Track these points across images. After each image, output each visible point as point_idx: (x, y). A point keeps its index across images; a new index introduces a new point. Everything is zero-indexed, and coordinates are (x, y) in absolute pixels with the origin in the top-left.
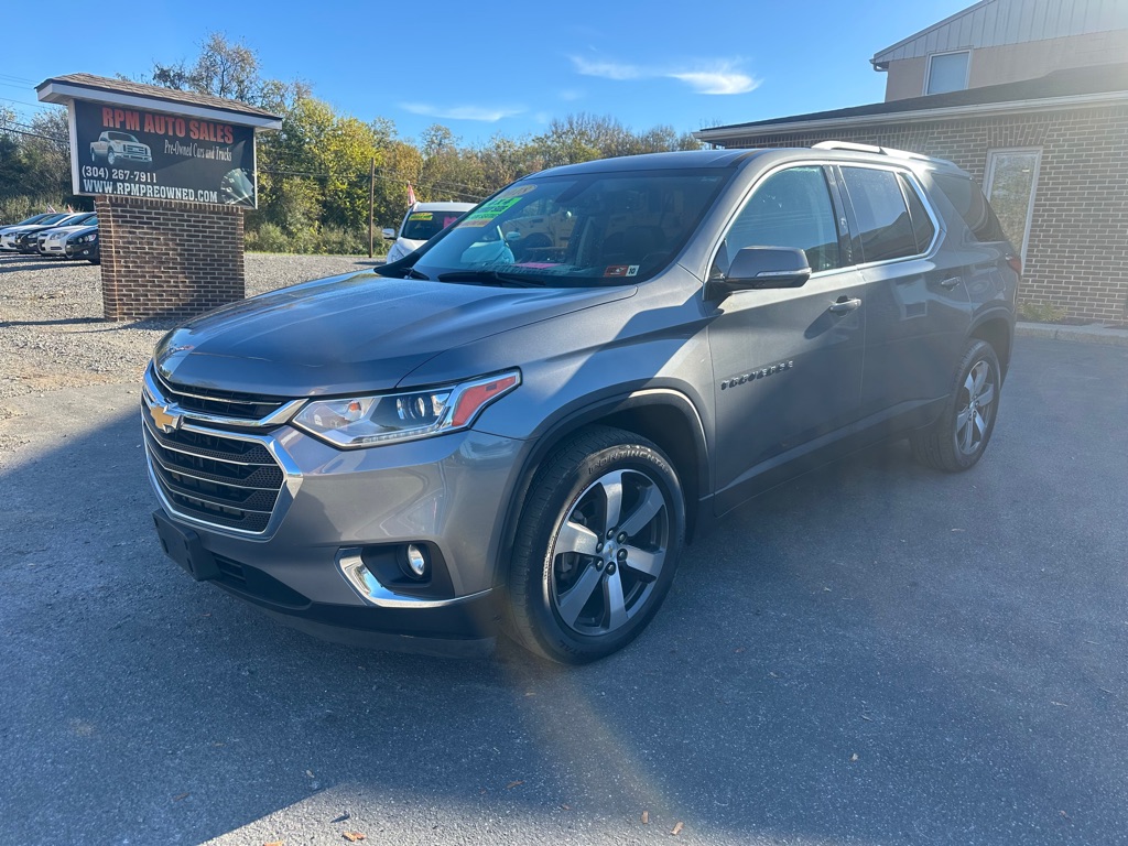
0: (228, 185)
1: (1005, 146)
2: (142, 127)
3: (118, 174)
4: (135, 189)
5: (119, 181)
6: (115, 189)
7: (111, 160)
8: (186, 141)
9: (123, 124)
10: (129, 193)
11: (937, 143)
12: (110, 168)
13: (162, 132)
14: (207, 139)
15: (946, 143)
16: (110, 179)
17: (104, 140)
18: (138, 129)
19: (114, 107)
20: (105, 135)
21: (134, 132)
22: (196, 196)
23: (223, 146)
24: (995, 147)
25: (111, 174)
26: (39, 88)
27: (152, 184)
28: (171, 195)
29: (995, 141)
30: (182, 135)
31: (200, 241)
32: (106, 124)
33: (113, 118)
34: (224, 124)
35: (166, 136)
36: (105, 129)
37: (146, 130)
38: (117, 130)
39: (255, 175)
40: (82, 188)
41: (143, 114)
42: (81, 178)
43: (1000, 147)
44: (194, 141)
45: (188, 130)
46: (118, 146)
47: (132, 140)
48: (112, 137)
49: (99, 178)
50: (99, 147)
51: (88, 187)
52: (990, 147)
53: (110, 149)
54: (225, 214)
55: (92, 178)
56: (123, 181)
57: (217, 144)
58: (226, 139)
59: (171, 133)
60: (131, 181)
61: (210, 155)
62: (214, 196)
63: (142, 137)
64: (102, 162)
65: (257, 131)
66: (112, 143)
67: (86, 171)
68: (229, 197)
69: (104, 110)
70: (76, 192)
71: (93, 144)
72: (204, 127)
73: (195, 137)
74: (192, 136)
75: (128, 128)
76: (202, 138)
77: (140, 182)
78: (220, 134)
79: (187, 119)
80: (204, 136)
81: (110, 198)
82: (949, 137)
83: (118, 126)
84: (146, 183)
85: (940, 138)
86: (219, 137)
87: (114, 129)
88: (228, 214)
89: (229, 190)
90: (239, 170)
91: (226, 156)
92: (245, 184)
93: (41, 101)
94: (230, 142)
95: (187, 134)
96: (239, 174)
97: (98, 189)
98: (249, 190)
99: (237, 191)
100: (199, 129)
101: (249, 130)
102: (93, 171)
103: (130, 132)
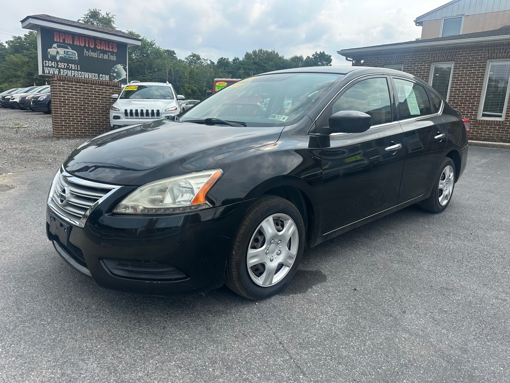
0: (114, 72)
1: (496, 58)
2: (73, 42)
3: (61, 65)
4: (69, 73)
5: (61, 68)
6: (59, 72)
7: (58, 58)
8: (94, 50)
9: (64, 40)
10: (67, 75)
11: (461, 56)
12: (57, 62)
13: (83, 45)
14: (105, 49)
15: (466, 56)
16: (57, 67)
17: (55, 48)
18: (71, 43)
19: (59, 31)
20: (55, 45)
21: (69, 45)
22: (99, 77)
23: (112, 53)
24: (491, 58)
25: (58, 65)
26: (22, 21)
27: (78, 71)
28: (87, 76)
29: (491, 56)
30: (93, 47)
31: (100, 100)
32: (55, 40)
33: (59, 37)
34: (113, 42)
35: (85, 47)
36: (55, 42)
37: (75, 44)
38: (61, 43)
39: (127, 68)
40: (43, 72)
41: (74, 35)
42: (43, 66)
43: (494, 58)
44: (98, 50)
45: (95, 45)
46: (61, 51)
47: (68, 48)
48: (59, 46)
49: (52, 67)
50: (52, 51)
51: (46, 71)
52: (489, 58)
53: (58, 52)
54: (113, 86)
55: (48, 66)
56: (64, 69)
57: (109, 52)
58: (114, 49)
59: (87, 46)
60: (67, 69)
61: (106, 57)
62: (107, 77)
63: (74, 47)
64: (53, 59)
65: (129, 46)
66: (59, 50)
67: (46, 63)
68: (115, 78)
69: (55, 32)
70: (40, 73)
71: (49, 50)
72: (103, 43)
73: (99, 48)
74: (97, 47)
75: (66, 42)
76: (102, 49)
77: (72, 70)
78: (111, 47)
79: (95, 39)
81: (57, 77)
82: (468, 53)
83: (61, 41)
84: (75, 70)
85: (463, 54)
88: (114, 86)
89: (115, 75)
90: (120, 65)
91: (113, 58)
92: (122, 71)
93: (23, 28)
94: (116, 51)
95: (95, 46)
96: (120, 67)
97: (52, 72)
98: (124, 75)
99: (119, 75)
100: (101, 44)
101: (124, 45)
102: (49, 63)
103: (67, 44)
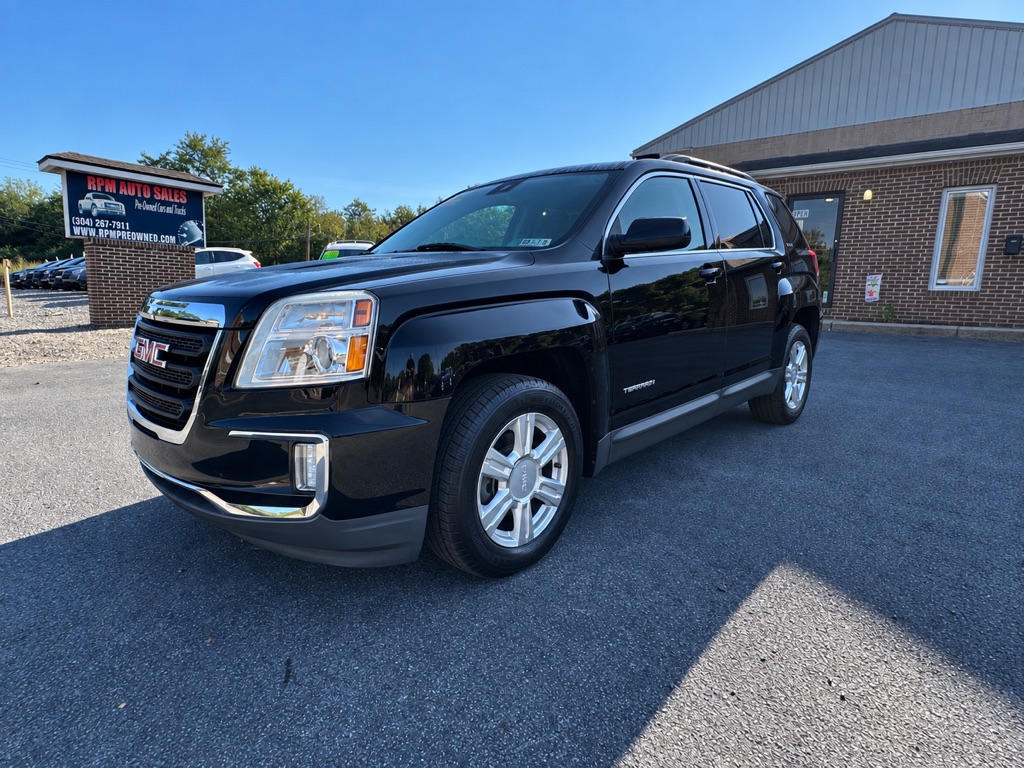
0: (183, 231)
2: (118, 190)
3: (101, 223)
4: (113, 234)
5: (101, 227)
6: (97, 233)
7: (94, 213)
8: (151, 201)
9: (103, 188)
10: (108, 236)
12: (94, 218)
13: (133, 194)
14: (167, 200)
16: (94, 226)
17: (89, 199)
18: (115, 192)
19: (96, 176)
20: (89, 195)
21: (112, 194)
22: (159, 239)
23: (180, 206)
25: (95, 223)
26: (40, 162)
27: (126, 230)
28: (140, 238)
30: (148, 196)
32: (90, 188)
33: (96, 183)
34: (180, 190)
35: (136, 196)
36: (91, 191)
37: (121, 193)
38: (99, 192)
39: (204, 225)
40: (72, 233)
41: (118, 181)
42: (71, 225)
44: (159, 201)
45: (152, 193)
46: (100, 203)
47: (109, 199)
48: (95, 197)
49: (86, 226)
50: (85, 204)
51: (77, 231)
53: (94, 205)
54: (181, 251)
55: (80, 225)
56: (104, 228)
57: (175, 203)
58: (181, 200)
59: (139, 195)
60: (110, 228)
61: (169, 210)
62: (173, 239)
63: (118, 197)
64: (87, 214)
65: (206, 195)
66: (96, 201)
67: (75, 221)
68: (183, 239)
69: (89, 178)
70: (68, 234)
71: (80, 202)
72: (164, 190)
73: (159, 198)
74: (156, 197)
75: (107, 191)
76: (163, 199)
77: (116, 229)
78: (176, 196)
79: (152, 186)
80: (164, 197)
81: (94, 240)
83: (99, 189)
84: (121, 230)
86: (176, 198)
87: (96, 191)
88: (183, 251)
89: (185, 235)
90: (192, 222)
91: (182, 212)
92: (196, 231)
93: (42, 171)
94: (185, 202)
95: (152, 196)
96: (192, 224)
97: (85, 232)
98: (199, 235)
99: (190, 236)
100: (160, 193)
101: (199, 194)
102: (81, 221)
103: (109, 193)
